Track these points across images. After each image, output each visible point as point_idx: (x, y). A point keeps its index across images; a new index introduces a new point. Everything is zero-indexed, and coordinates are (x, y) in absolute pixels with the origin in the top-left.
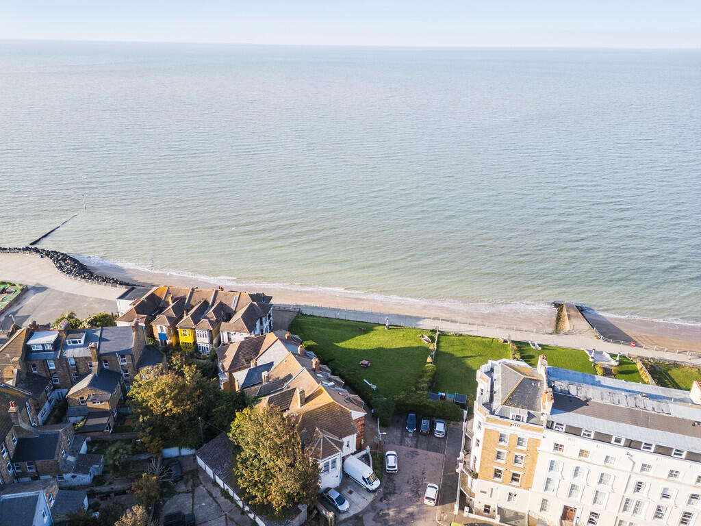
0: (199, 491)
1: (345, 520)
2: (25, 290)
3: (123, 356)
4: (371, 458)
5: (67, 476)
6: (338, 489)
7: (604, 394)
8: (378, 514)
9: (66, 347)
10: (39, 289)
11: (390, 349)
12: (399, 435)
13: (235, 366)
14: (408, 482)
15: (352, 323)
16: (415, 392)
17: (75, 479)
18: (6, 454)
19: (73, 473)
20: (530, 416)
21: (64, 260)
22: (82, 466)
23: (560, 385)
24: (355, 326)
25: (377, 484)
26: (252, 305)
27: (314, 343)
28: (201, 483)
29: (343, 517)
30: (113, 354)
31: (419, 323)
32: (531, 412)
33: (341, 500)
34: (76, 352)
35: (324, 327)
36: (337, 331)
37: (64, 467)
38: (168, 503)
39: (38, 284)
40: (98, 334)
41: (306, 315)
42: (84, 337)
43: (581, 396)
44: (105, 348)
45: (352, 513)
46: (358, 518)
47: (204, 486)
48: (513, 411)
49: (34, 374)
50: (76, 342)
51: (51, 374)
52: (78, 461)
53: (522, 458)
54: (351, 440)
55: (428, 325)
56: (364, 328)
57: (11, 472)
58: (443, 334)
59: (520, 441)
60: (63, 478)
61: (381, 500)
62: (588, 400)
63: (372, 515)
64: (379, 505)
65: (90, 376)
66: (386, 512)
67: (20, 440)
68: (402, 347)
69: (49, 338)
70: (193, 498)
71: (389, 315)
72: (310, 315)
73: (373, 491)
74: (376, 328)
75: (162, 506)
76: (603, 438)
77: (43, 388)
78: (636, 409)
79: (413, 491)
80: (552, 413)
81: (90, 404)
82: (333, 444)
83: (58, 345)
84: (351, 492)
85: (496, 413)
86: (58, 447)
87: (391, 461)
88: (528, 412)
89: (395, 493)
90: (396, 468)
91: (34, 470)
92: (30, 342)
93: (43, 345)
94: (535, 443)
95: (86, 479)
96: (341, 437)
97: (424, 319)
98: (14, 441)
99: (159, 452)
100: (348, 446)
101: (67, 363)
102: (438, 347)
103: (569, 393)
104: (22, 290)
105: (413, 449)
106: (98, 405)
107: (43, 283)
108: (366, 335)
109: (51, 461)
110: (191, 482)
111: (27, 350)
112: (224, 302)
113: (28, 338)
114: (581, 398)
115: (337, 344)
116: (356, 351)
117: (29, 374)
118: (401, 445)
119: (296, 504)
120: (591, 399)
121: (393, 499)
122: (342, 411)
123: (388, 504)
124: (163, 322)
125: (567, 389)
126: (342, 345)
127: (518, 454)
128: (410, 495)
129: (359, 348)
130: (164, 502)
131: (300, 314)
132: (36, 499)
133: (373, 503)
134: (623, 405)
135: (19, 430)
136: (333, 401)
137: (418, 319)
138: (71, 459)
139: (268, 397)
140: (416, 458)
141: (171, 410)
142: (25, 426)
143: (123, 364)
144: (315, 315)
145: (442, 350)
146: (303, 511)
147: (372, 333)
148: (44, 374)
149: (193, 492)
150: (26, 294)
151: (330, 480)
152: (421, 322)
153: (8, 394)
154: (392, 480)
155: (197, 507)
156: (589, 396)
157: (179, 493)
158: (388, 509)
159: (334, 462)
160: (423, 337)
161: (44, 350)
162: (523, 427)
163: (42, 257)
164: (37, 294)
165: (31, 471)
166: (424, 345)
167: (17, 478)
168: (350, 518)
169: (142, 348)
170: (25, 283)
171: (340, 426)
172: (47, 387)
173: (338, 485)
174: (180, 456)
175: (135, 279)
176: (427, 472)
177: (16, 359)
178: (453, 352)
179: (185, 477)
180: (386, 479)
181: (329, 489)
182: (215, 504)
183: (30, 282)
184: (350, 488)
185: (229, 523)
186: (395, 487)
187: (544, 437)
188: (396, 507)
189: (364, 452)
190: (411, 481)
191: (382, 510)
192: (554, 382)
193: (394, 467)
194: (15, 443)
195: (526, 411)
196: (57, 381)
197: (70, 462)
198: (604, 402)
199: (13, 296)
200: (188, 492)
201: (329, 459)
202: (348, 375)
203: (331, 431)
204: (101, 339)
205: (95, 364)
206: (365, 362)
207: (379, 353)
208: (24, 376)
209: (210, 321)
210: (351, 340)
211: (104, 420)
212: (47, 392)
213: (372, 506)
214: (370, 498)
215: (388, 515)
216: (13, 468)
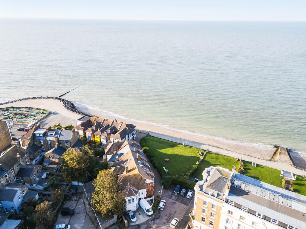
0: (80, 201)
1: (133, 226)
2: (50, 113)
3: (67, 142)
4: (153, 201)
5: (34, 185)
6: (134, 212)
7: (259, 191)
8: (148, 226)
9: (48, 136)
10: (55, 113)
11: (181, 156)
12: (171, 194)
13: (108, 153)
14: (166, 215)
15: (169, 142)
16: (183, 176)
17: (37, 187)
18: (13, 172)
19: (37, 184)
20: (218, 195)
21: (68, 103)
22: (40, 183)
23: (237, 183)
24: (170, 144)
25: (151, 213)
26: (125, 129)
27: (148, 148)
28: (82, 198)
29: (133, 224)
30: (63, 141)
31: (201, 146)
32: (220, 193)
33: (133, 217)
34: (50, 138)
35: (156, 142)
36: (161, 144)
37: (34, 181)
38: (67, 203)
39: (56, 112)
40: (60, 132)
41: (151, 136)
42: (55, 133)
43: (246, 190)
44: (61, 138)
45: (137, 223)
46: (139, 226)
47: (83, 199)
48: (211, 191)
49: (36, 145)
50: (51, 134)
51: (42, 145)
52: (39, 180)
53: (214, 214)
54: (143, 192)
55: (204, 147)
56: (173, 145)
57: (15, 180)
58: (210, 152)
59: (213, 206)
60: (33, 186)
61: (151, 221)
62: (249, 192)
63: (145, 226)
64: (150, 222)
65: (54, 148)
66: (152, 226)
67: (20, 168)
68: (187, 155)
69: (40, 132)
70: (77, 203)
71: (188, 141)
72: (153, 136)
73: (150, 216)
74: (178, 145)
75: (65, 204)
76: (252, 212)
77: (37, 150)
78: (273, 201)
79: (167, 220)
80: (229, 195)
81: (51, 159)
82: (133, 192)
83: (45, 134)
84: (140, 214)
85: (203, 191)
86: (32, 173)
87: (161, 204)
88: (218, 193)
89: (159, 219)
90: (163, 208)
91: (23, 181)
92: (35, 132)
93: (39, 134)
94: (220, 208)
95: (41, 188)
96: (138, 189)
97: (204, 144)
98: (18, 168)
99: (71, 182)
100: (142, 194)
101: (47, 142)
102: (204, 158)
103: (240, 187)
104: (49, 113)
105: (174, 201)
106: (54, 160)
107: (57, 111)
108: (173, 148)
109: (29, 178)
110: (78, 197)
111: (34, 135)
112: (115, 126)
113: (35, 130)
114: (246, 191)
115: (158, 150)
116: (166, 154)
117: (34, 145)
118: (170, 198)
119: (113, 214)
120: (251, 192)
121: (157, 221)
122: (142, 178)
123: (154, 223)
124: (89, 131)
125: (240, 185)
126: (161, 151)
127: (212, 212)
128: (165, 221)
129: (168, 153)
130: (66, 203)
131: (148, 135)
132: (17, 191)
133: (148, 220)
134: (267, 198)
135: (20, 164)
136: (139, 173)
137: (202, 144)
138: (37, 179)
139: (115, 167)
140: (174, 205)
141: (75, 166)
142: (22, 163)
143: (67, 145)
144: (155, 136)
145: (206, 160)
146: (115, 217)
147: (176, 147)
148: (39, 146)
149: (78, 201)
150: (50, 115)
151: (131, 207)
152: (202, 146)
153: (19, 150)
154: (159, 213)
155: (77, 207)
156: (250, 190)
157: (73, 200)
158: (153, 225)
159: (133, 199)
160: (199, 152)
161: (40, 136)
162: (214, 200)
163: (60, 101)
164: (54, 115)
165: (21, 180)
166: (198, 156)
167: (18, 182)
168: (135, 225)
169: (76, 140)
170: (50, 111)
171: (139, 184)
172: (39, 150)
173: (135, 210)
174: (78, 185)
175: (91, 113)
176: (177, 213)
177: (29, 138)
178: (210, 161)
179: (77, 194)
180: (157, 212)
181: (130, 211)
182: (84, 207)
183: (53, 111)
184: (140, 212)
185: (87, 216)
186: (160, 216)
187: (223, 206)
188: (157, 225)
189: (151, 198)
190: (168, 215)
191: (150, 225)
192: (234, 181)
193: (162, 207)
194: (18, 169)
195: (217, 192)
196: (43, 148)
197: (36, 180)
198: (257, 195)
199: (45, 115)
200: (76, 200)
201: (131, 198)
202: (157, 164)
203: (135, 186)
204: (60, 135)
205: (57, 144)
206: (167, 160)
207: (176, 156)
208: (31, 145)
209: (107, 133)
210: (165, 149)
211: (55, 166)
212: (39, 152)
213: (147, 222)
214: (147, 218)
215: (152, 227)
216: (16, 178)
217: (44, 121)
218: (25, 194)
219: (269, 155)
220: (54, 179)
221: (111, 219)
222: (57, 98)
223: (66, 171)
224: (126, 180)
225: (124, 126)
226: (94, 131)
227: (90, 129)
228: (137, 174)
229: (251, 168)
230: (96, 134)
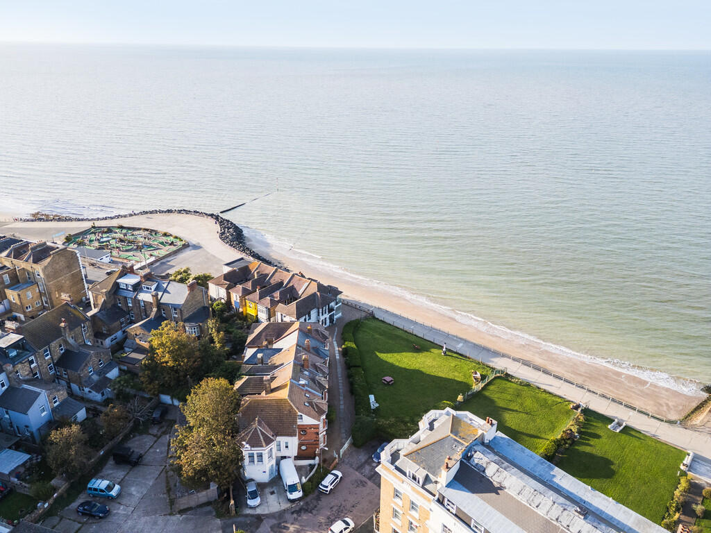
0: (164, 438)
1: (247, 516)
2: (186, 246)
3: (175, 309)
4: (314, 470)
5: (87, 390)
6: (261, 486)
7: (527, 489)
8: (280, 524)
9: (141, 290)
10: (197, 247)
11: (428, 375)
12: (363, 460)
14: (331, 508)
15: (413, 339)
16: (406, 423)
17: (90, 394)
18: (49, 356)
19: (91, 388)
20: (427, 479)
21: (229, 228)
22: (98, 387)
23: (480, 458)
24: (412, 342)
25: (297, 495)
26: (314, 294)
27: (354, 346)
28: (170, 433)
29: (249, 511)
30: (168, 304)
31: (492, 359)
32: (431, 476)
33: (254, 495)
34: (145, 297)
35: (380, 334)
36: (391, 341)
37: (85, 381)
38: (137, 438)
39: (199, 243)
40: (165, 286)
41: (378, 319)
42: (156, 285)
43: (496, 480)
44: (166, 299)
45: (259, 511)
46: (259, 519)
47: (170, 437)
48: (410, 467)
49: (119, 307)
50: (148, 288)
51: (129, 311)
52: (99, 381)
53: (416, 527)
54: (291, 444)
55: (499, 364)
56: (419, 345)
57: (52, 372)
58: (507, 377)
59: (413, 506)
60: (83, 390)
61: (293, 513)
62: (501, 488)
63: (274, 522)
64: (288, 516)
65: (148, 319)
66: (288, 525)
67: (67, 351)
68: (444, 376)
69: (130, 280)
70: (155, 442)
72: (381, 321)
73: (293, 501)
74: (432, 350)
75: (130, 439)
77: (118, 319)
78: (555, 523)
79: (328, 518)
80: (449, 486)
81: (137, 341)
82: (262, 438)
83: (137, 287)
84: (272, 493)
85: (397, 463)
86: (84, 364)
87: (328, 481)
88: (427, 475)
89: (311, 512)
90: (329, 489)
91: (67, 377)
92: (118, 281)
93: (126, 285)
94: (426, 515)
95: (97, 397)
96: (277, 435)
97: (503, 356)
98: (62, 349)
99: (158, 395)
100: (287, 447)
101: (139, 304)
102: (484, 389)
103: (484, 471)
104: (184, 245)
105: (364, 479)
106: (142, 343)
107: (202, 243)
108: (415, 354)
109: (76, 374)
110: (164, 429)
111: (117, 285)
113: (118, 279)
114: (494, 483)
115: (378, 354)
116: (392, 365)
117: (115, 306)
118: (357, 470)
120: (505, 488)
121: (305, 517)
122: (291, 411)
123: (296, 520)
124: (237, 292)
125: (484, 466)
126: (383, 356)
127: (413, 522)
128: (323, 521)
129: (397, 364)
130: (134, 437)
131: (372, 316)
132: (39, 394)
133: (285, 511)
134: (541, 512)
135: (66, 342)
136: (287, 398)
137: (497, 354)
138: (95, 377)
139: (247, 377)
140: (361, 489)
142: (71, 341)
143: (175, 316)
144: (385, 320)
145: (487, 393)
146: (211, 488)
147: (425, 353)
148: (125, 309)
149: (159, 438)
150: (186, 249)
151: (257, 471)
152: (496, 360)
153: (72, 314)
154: (318, 499)
155: (151, 450)
156: (505, 484)
157: (150, 434)
158: (292, 524)
159: (260, 456)
160: (476, 373)
161: (127, 290)
162: (413, 489)
163: (216, 223)
164: (193, 251)
165: (64, 376)
166: (470, 383)
167: (58, 378)
168: (252, 516)
170: (187, 240)
171: (282, 423)
172: (123, 319)
173: (267, 481)
174: (173, 405)
175: (271, 254)
176: (359, 506)
177: (104, 290)
178: (496, 400)
179: (164, 423)
180: (314, 496)
181: (252, 480)
182: (166, 454)
183: (194, 241)
184: (275, 489)
185: (162, 474)
186: (316, 507)
187: (431, 510)
188: (300, 526)
189: (311, 462)
190: (334, 509)
191: (286, 522)
192: (476, 452)
193: (327, 487)
194: (62, 352)
195: (425, 472)
196: (132, 316)
197: (93, 379)
198: (519, 498)
199: (173, 248)
200: (155, 436)
201: (256, 451)
203: (269, 425)
204: (165, 291)
205: (155, 309)
206: (388, 379)
207: (417, 374)
208: (109, 306)
209: (271, 300)
210: (395, 355)
211: (140, 357)
212: (122, 323)
213: (280, 515)
214: (285, 506)
215: (288, 528)
216: (55, 370)
217: (169, 261)
218: (57, 403)
219: (681, 408)
220: (122, 383)
221: (202, 491)
222: (212, 215)
223: (149, 370)
224: (255, 409)
225: (313, 289)
226: (246, 292)
227: (240, 287)
228: (282, 400)
229: (602, 434)
230: (249, 299)
